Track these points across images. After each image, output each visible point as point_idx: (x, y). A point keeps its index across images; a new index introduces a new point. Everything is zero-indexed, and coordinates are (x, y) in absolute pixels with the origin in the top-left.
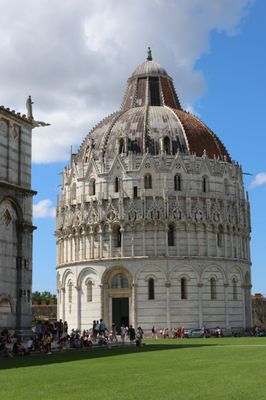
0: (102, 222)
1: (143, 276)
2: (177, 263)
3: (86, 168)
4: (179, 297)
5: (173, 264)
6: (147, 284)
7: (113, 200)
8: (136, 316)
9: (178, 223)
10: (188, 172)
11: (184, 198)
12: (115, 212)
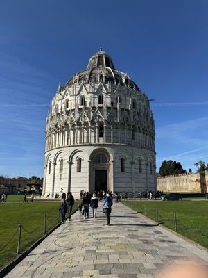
0: (92, 120)
1: (118, 156)
2: (137, 149)
3: (78, 89)
4: (138, 171)
6: (120, 161)
7: (99, 107)
10: (139, 100)
11: (139, 113)
12: (100, 115)
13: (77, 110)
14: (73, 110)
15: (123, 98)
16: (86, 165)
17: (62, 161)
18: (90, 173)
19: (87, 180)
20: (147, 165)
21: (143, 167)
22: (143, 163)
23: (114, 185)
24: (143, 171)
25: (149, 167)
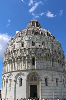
0: (28, 56)
1: (44, 76)
2: (55, 72)
3: (20, 39)
4: (56, 86)
5: (54, 72)
6: (45, 80)
7: (32, 48)
8: (41, 93)
9: (54, 58)
10: (55, 44)
11: (55, 51)
12: (33, 52)
13: (19, 50)
14: (17, 50)
15: (46, 43)
16: (24, 82)
17: (11, 80)
18: (27, 87)
19: (25, 91)
20: (61, 81)
21: (59, 83)
22: (59, 80)
23: (41, 94)
24: (59, 85)
25: (62, 83)
